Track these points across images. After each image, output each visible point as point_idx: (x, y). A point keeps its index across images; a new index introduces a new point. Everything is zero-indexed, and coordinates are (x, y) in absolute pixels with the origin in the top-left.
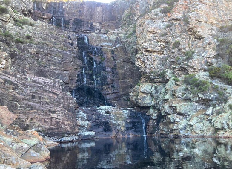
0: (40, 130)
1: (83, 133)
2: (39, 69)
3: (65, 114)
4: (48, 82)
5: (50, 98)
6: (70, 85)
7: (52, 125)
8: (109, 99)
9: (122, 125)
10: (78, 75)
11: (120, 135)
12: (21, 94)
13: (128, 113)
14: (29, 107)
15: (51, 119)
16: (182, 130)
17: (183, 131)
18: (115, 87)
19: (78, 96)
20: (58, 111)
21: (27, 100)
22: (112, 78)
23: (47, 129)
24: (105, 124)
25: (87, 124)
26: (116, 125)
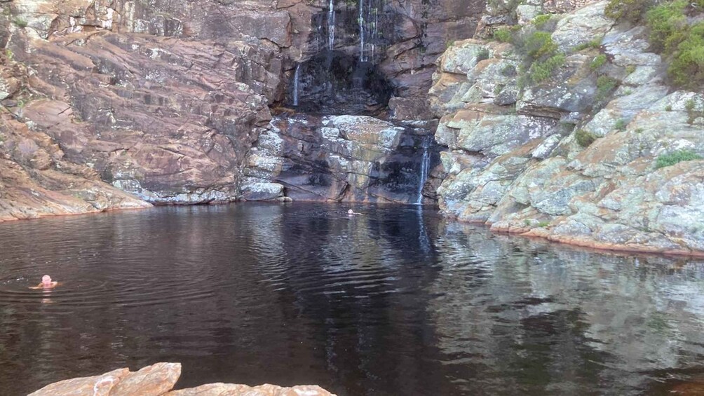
0: (130, 176)
1: (254, 187)
2: (213, 12)
3: (202, 141)
4: (203, 54)
5: (183, 100)
6: (292, 50)
7: (158, 167)
8: (407, 89)
9: (361, 171)
10: (314, 18)
11: (350, 198)
12: (123, 94)
13: (395, 137)
14: (130, 124)
15: (163, 152)
16: (451, 198)
17: (456, 201)
18: (425, 49)
19: (308, 81)
20: (187, 132)
21: (130, 107)
22: (419, 18)
23: (146, 175)
24: (317, 166)
25: (272, 165)
26: (346, 170)
